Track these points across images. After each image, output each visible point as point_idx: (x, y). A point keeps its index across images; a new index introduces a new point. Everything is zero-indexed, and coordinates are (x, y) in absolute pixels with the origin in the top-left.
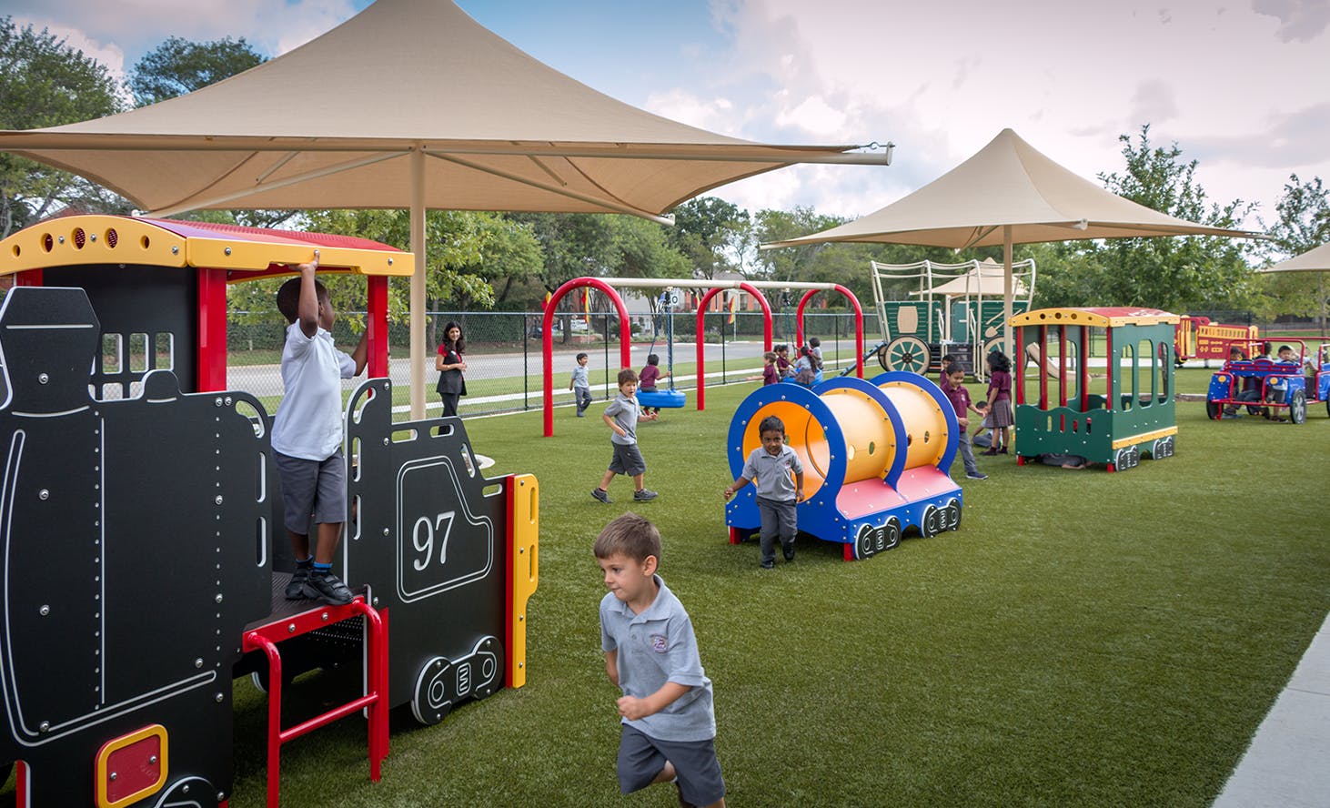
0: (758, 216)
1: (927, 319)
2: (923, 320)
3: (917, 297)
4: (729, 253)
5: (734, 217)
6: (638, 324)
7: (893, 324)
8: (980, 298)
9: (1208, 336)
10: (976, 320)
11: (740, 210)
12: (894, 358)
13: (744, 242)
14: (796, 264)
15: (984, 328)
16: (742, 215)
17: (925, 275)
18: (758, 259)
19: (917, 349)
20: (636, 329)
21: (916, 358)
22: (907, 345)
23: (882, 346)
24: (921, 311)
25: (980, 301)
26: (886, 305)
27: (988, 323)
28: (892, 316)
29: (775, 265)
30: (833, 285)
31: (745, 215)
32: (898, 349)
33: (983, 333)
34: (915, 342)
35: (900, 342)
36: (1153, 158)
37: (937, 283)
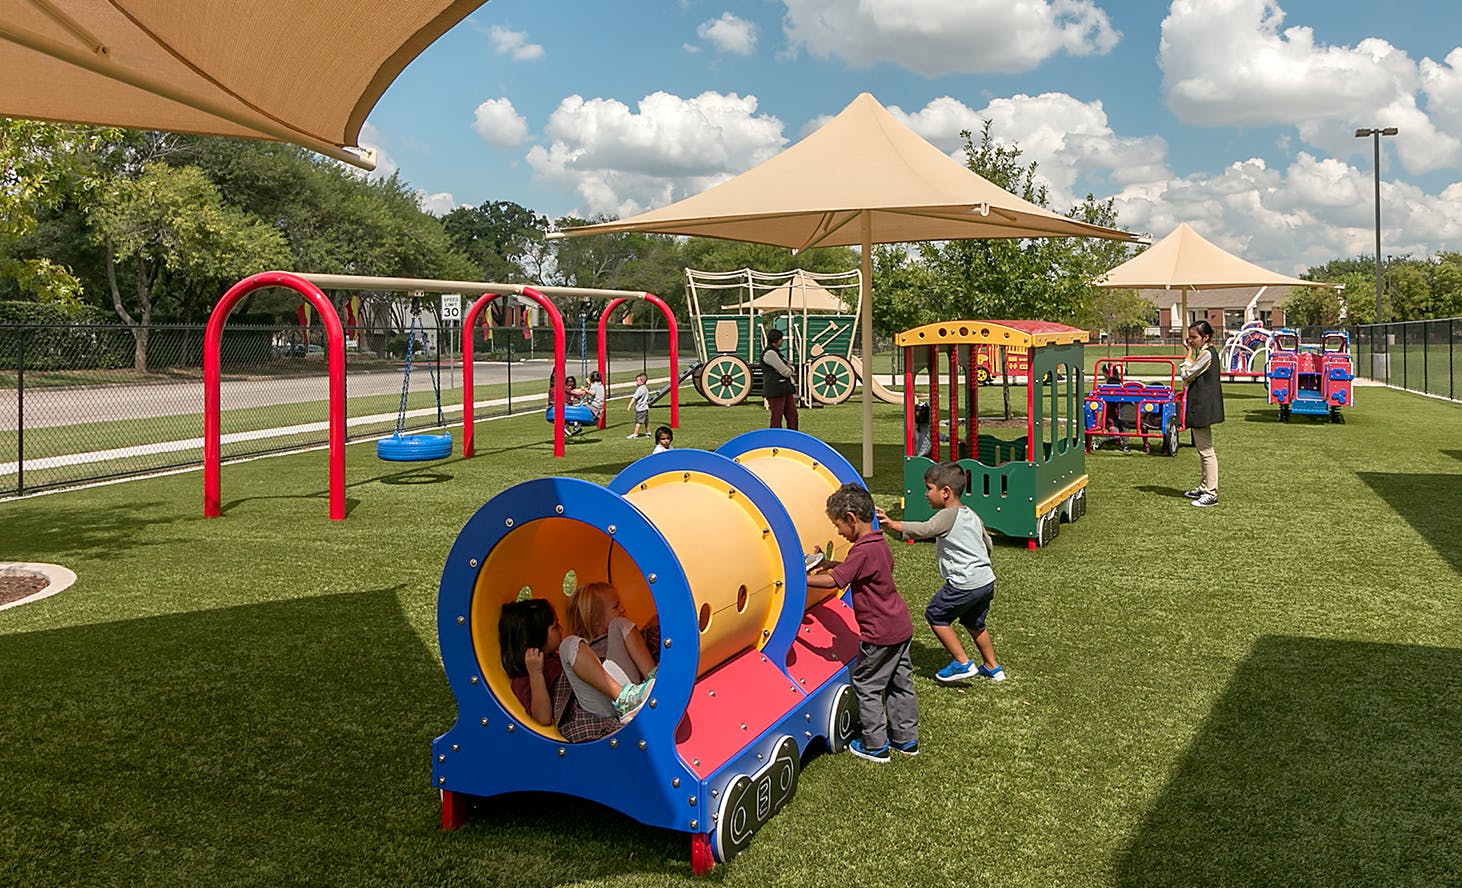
0: (558, 224)
1: (748, 336)
2: (744, 336)
3: (736, 311)
4: (527, 262)
5: (532, 224)
6: (421, 340)
7: (710, 341)
8: (805, 312)
9: (1017, 353)
10: (802, 337)
11: (539, 217)
12: (711, 381)
13: (543, 252)
14: (599, 277)
15: (810, 346)
16: (540, 222)
17: (745, 285)
18: (559, 271)
19: (737, 369)
20: (417, 346)
21: (736, 380)
22: (726, 365)
23: (697, 367)
24: (741, 326)
25: (805, 316)
26: (702, 319)
27: (813, 340)
28: (709, 331)
29: (576, 277)
30: (642, 294)
31: (544, 222)
32: (715, 370)
33: (808, 351)
34: (735, 361)
35: (717, 361)
36: (994, 156)
37: (759, 294)
